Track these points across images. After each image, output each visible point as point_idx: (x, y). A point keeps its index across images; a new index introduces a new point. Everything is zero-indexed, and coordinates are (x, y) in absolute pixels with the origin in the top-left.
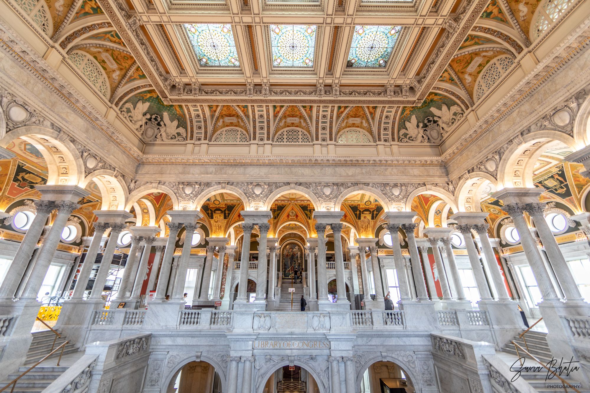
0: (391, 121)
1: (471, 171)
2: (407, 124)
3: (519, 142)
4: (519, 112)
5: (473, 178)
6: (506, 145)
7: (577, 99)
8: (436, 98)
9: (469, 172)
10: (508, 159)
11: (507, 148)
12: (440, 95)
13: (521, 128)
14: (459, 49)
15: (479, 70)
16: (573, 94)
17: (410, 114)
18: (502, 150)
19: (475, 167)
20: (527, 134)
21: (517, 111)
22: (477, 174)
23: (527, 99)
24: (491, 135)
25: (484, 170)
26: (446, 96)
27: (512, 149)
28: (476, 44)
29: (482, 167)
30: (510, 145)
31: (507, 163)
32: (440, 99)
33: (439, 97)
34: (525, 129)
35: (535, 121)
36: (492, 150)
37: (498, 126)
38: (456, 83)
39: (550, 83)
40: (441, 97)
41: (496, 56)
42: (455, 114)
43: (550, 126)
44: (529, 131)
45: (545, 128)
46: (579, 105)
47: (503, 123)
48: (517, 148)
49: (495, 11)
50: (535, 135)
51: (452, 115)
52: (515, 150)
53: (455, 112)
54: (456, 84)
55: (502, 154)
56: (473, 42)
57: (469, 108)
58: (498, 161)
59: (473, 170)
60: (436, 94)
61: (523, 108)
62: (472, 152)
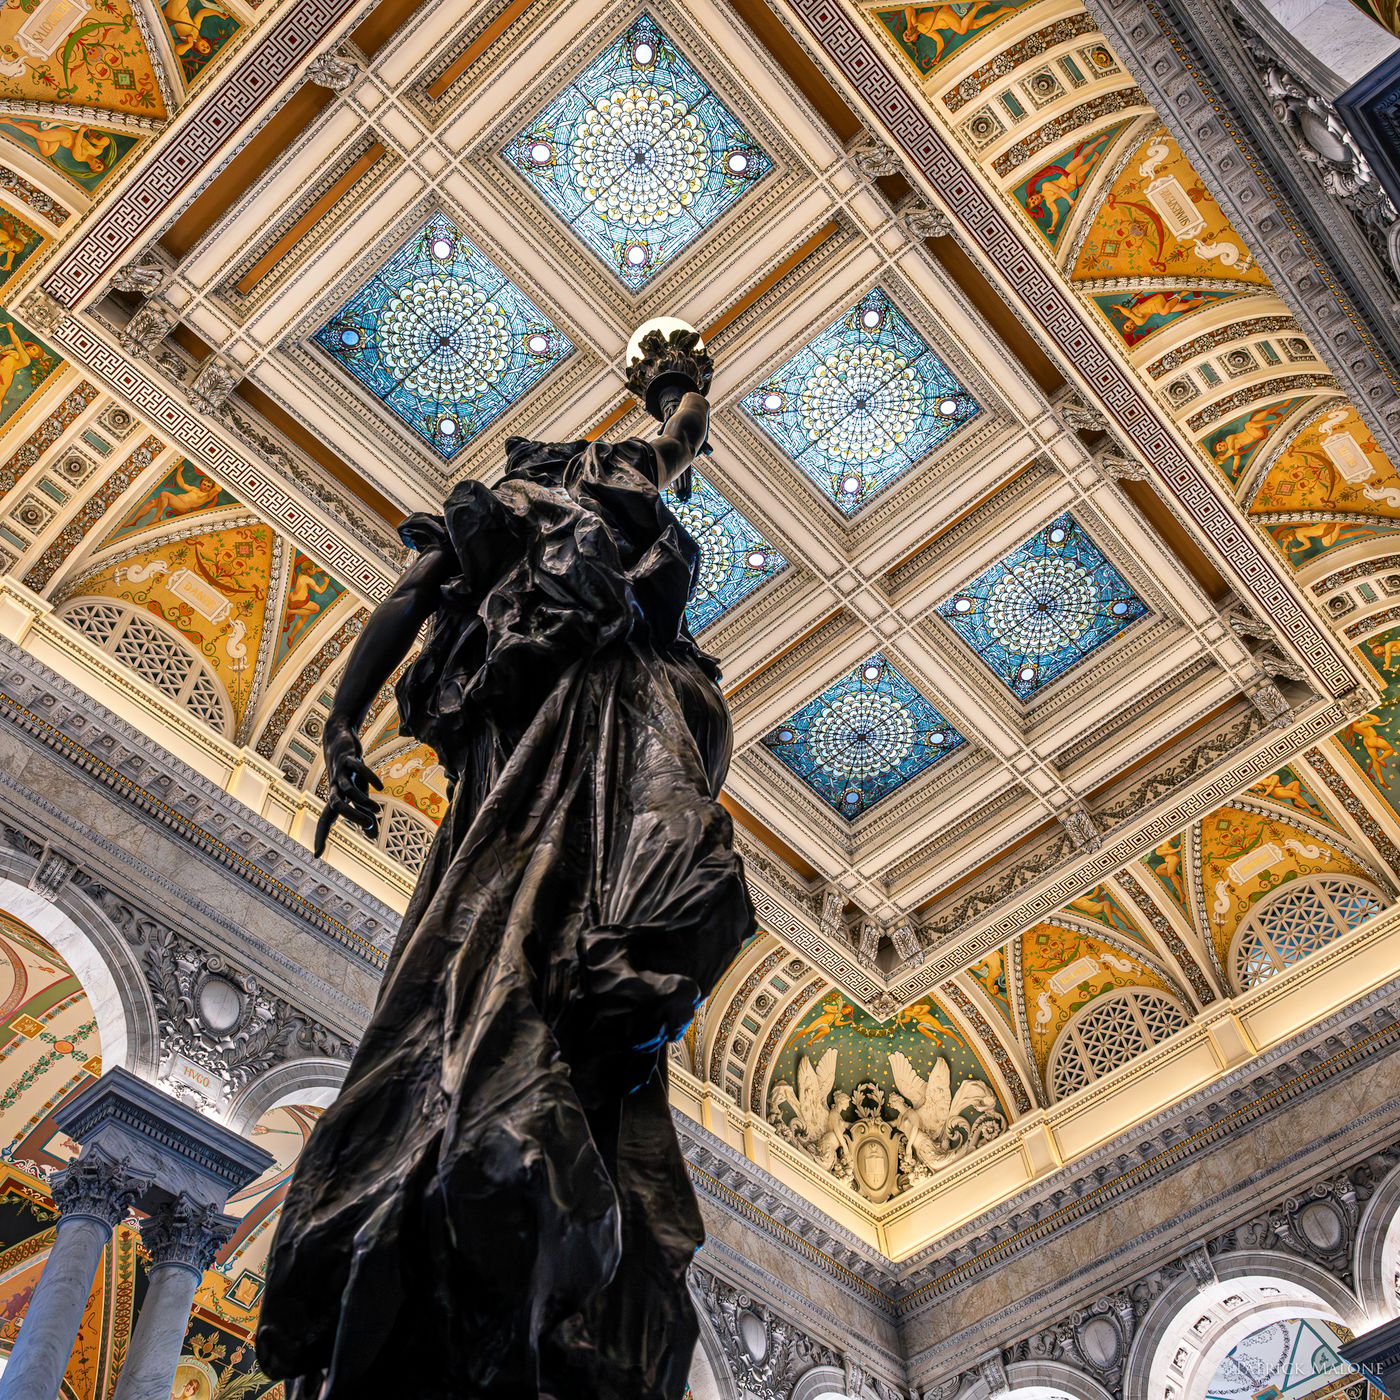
0: (768, 1025)
1: (1016, 1353)
2: (806, 1070)
3: (1201, 1271)
4: (1199, 1173)
5: (1021, 1385)
6: (1157, 1277)
7: (1355, 1182)
8: (927, 1023)
9: (1005, 1357)
10: (1163, 1329)
11: (1161, 1289)
12: (945, 1020)
13: (1206, 1228)
14: (1067, 907)
15: (1078, 1000)
16: (1344, 1166)
17: (827, 1036)
18: (1142, 1292)
19: (1033, 1342)
20: (1225, 1251)
21: (1194, 1168)
22: (1039, 1372)
23: (1226, 1140)
24: (1104, 1228)
25: (1072, 1356)
26: (959, 1034)
27: (1176, 1293)
28: (1102, 917)
29: (1066, 1343)
30: (1171, 1277)
31: (1157, 1342)
32: (940, 1034)
33: (937, 1025)
34: (1219, 1233)
35: (1247, 1217)
36: (1105, 1283)
37: (1131, 1202)
38: (1008, 1004)
39: (1286, 1117)
40: (944, 1028)
41: (1134, 984)
42: (969, 1114)
43: (1290, 1242)
44: (1231, 1244)
45: (1276, 1243)
46: (1361, 1202)
47: (1147, 1194)
48: (1196, 1293)
49: (1171, 862)
50: (1249, 1260)
51: (956, 1111)
52: (1188, 1299)
53: (971, 1108)
54: (1005, 1009)
55: (1141, 1308)
56: (1098, 907)
57: (1030, 1107)
58: (1128, 1326)
59: (1024, 1351)
60: (935, 1010)
61: (1211, 1165)
62: (1024, 1275)
